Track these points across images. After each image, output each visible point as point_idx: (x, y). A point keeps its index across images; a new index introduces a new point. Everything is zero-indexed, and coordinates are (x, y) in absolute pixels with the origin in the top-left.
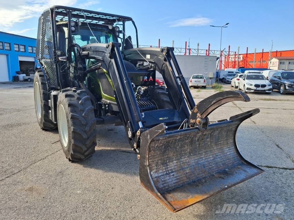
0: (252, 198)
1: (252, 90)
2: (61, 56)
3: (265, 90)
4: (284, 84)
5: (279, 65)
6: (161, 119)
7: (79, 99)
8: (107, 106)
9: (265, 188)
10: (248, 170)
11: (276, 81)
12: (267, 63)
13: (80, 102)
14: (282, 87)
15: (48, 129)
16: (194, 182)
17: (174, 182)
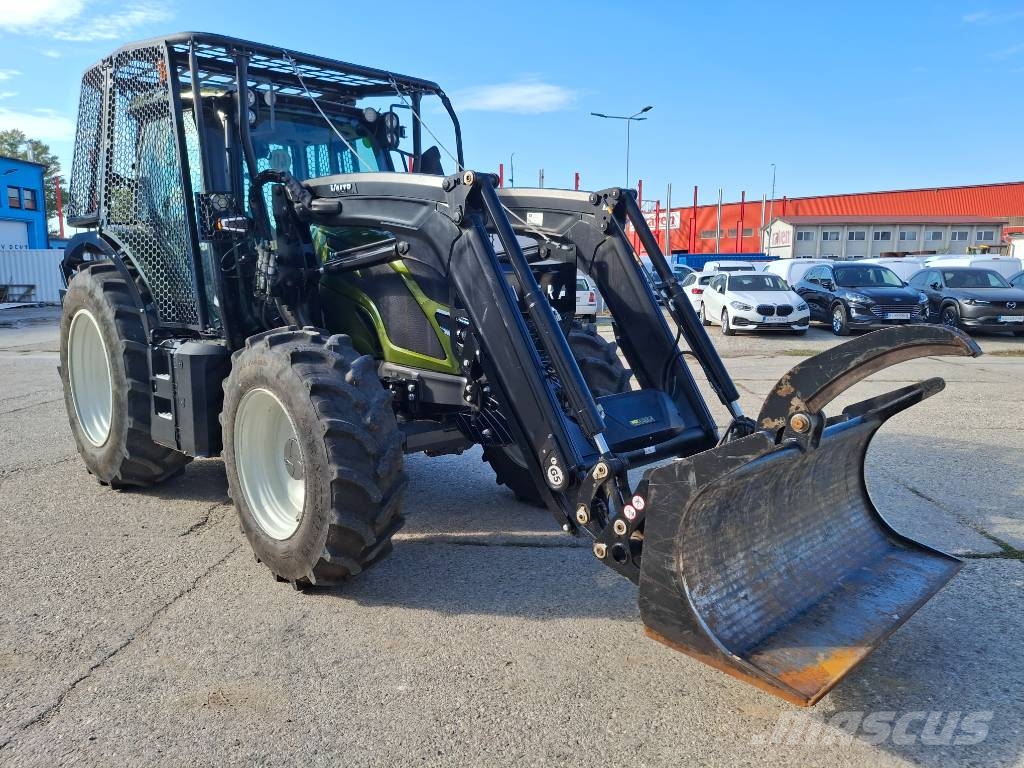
0: (937, 647)
1: (752, 323)
2: (227, 216)
3: (789, 324)
4: (845, 303)
5: (794, 242)
6: (635, 422)
7: (342, 367)
8: (411, 387)
9: (954, 615)
10: (921, 565)
11: (817, 292)
12: (756, 235)
13: (349, 376)
14: (838, 312)
15: (137, 483)
16: (804, 613)
17: (754, 617)
